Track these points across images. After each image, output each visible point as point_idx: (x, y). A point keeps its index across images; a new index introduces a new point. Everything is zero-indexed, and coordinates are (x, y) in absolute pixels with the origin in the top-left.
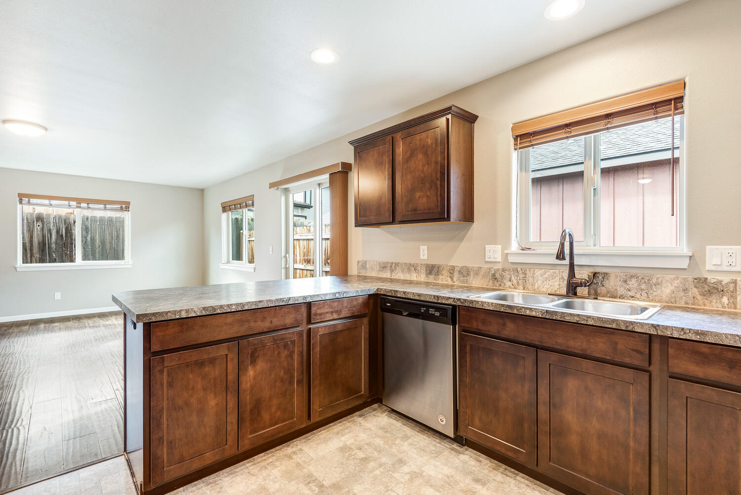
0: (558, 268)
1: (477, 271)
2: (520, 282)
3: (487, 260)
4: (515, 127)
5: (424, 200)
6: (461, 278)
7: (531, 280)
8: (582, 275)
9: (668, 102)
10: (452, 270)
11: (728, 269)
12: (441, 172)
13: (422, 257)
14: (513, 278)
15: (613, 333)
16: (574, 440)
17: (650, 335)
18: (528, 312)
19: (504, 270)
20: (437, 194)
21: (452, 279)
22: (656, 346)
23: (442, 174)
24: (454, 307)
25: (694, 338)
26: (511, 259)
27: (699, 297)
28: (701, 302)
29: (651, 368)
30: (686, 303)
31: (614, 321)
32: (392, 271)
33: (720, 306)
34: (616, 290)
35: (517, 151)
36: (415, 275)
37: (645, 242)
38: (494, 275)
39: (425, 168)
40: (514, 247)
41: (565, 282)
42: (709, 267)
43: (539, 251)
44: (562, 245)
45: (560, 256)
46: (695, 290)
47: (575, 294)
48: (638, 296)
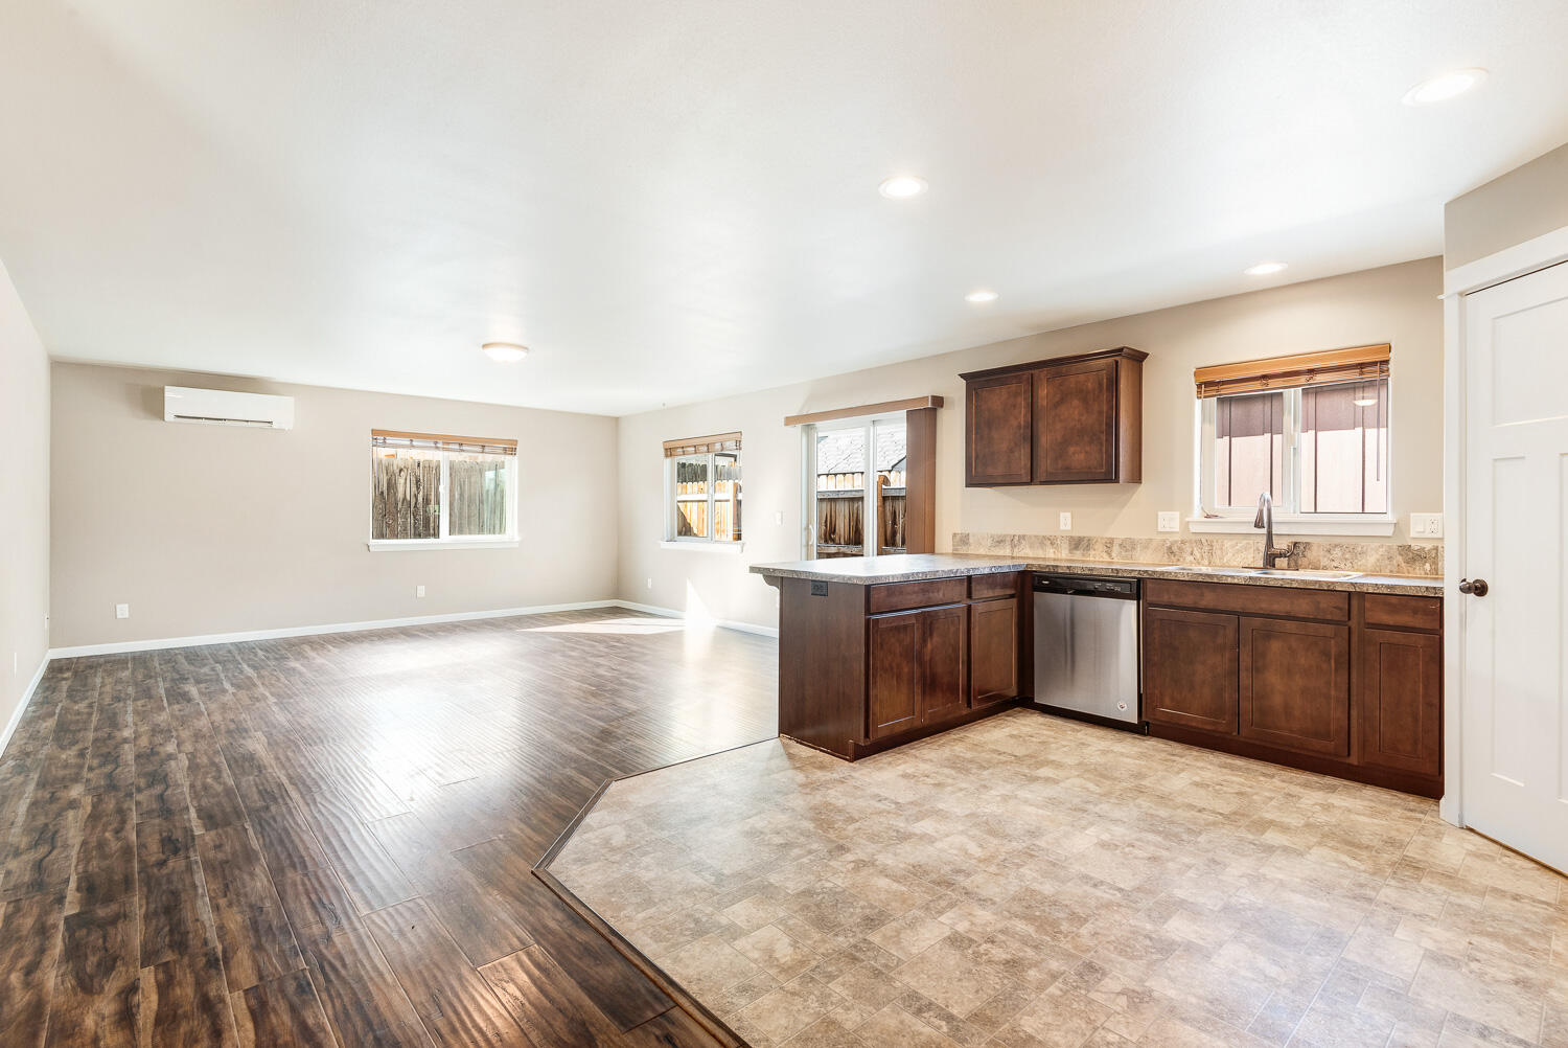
0: (1253, 537)
1: (1147, 544)
2: (1205, 555)
3: (1160, 529)
4: (1198, 372)
5: (1082, 456)
6: (1123, 553)
7: (1219, 552)
8: (1280, 545)
9: (1374, 364)
10: (1109, 544)
11: (1430, 536)
12: (1106, 424)
13: (1062, 527)
14: (1195, 552)
15: (1316, 594)
16: (1277, 700)
17: (1350, 593)
18: (1230, 580)
19: (1183, 542)
20: (1101, 450)
21: (1109, 555)
22: (1354, 602)
23: (1109, 426)
24: (1139, 580)
25: (1385, 592)
26: (1193, 529)
27: (1403, 565)
28: (1405, 570)
29: (1350, 623)
30: (1391, 571)
31: (1316, 582)
32: (1013, 546)
33: (1423, 573)
34: (1319, 560)
35: (1200, 400)
36: (1052, 551)
37: (1366, 506)
38: (1170, 548)
39: (1083, 418)
40: (1197, 514)
41: (1262, 554)
42: (1413, 534)
43: (1229, 519)
44: (1261, 512)
45: (1259, 524)
46: (1400, 558)
47: (1274, 566)
48: (1342, 566)
